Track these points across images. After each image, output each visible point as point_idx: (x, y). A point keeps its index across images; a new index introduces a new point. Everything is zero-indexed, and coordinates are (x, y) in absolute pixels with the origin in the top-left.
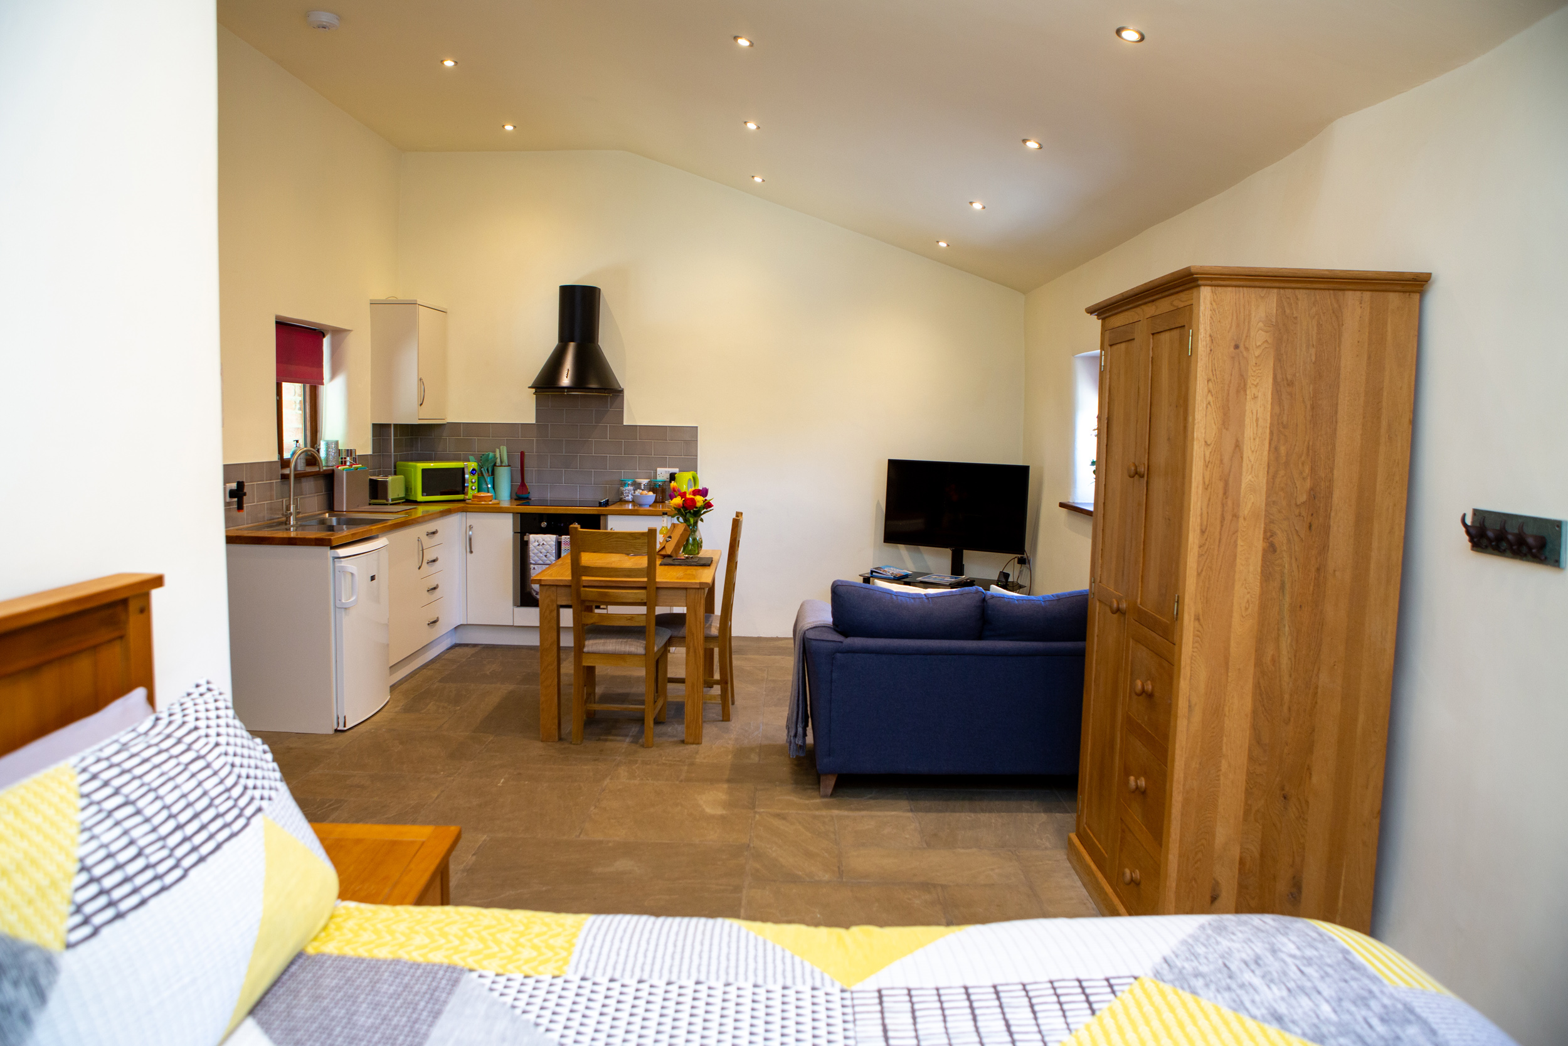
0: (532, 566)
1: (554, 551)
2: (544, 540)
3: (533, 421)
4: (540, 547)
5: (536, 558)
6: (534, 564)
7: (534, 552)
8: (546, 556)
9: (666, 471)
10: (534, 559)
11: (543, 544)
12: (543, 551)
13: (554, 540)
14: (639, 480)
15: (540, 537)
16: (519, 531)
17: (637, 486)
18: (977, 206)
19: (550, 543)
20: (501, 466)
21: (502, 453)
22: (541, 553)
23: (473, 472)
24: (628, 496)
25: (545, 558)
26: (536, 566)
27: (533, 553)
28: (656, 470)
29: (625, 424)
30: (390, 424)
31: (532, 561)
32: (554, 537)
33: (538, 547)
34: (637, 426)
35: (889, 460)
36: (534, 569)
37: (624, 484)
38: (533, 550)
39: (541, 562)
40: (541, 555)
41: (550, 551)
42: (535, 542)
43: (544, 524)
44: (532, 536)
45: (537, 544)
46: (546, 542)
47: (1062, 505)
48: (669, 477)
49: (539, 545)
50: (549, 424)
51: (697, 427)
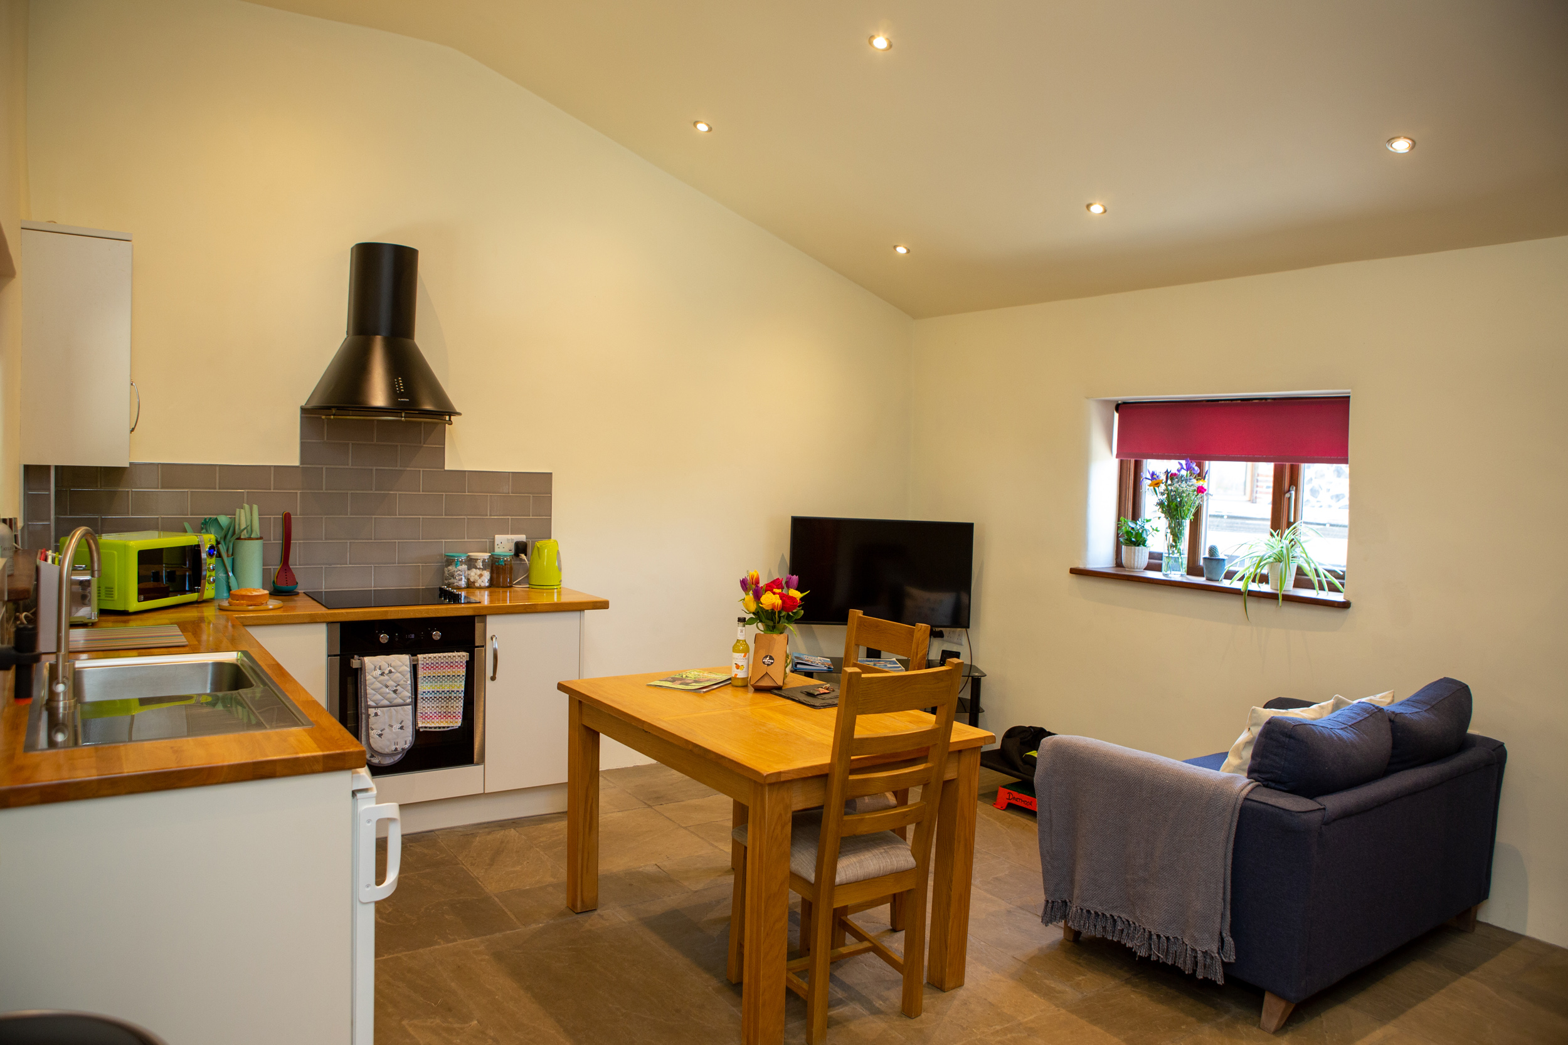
0: (372, 711)
1: (409, 682)
2: (390, 665)
3: (296, 463)
4: (386, 677)
5: (379, 697)
6: (375, 707)
7: (373, 686)
8: (395, 691)
9: (508, 540)
10: (374, 698)
11: (390, 672)
12: (391, 683)
13: (408, 663)
14: (474, 555)
15: (381, 660)
16: (339, 653)
17: (471, 563)
18: (1097, 209)
19: (401, 669)
20: (250, 539)
21: (248, 517)
22: (387, 687)
23: (212, 551)
24: (461, 580)
25: (394, 695)
26: (379, 711)
27: (373, 689)
28: (494, 539)
29: (446, 469)
30: (48, 467)
31: (370, 703)
32: (405, 659)
33: (382, 677)
34: (465, 471)
35: (792, 517)
36: (376, 715)
37: (450, 561)
38: (372, 684)
39: (386, 702)
40: (387, 690)
41: (402, 682)
42: (375, 670)
43: (384, 638)
44: (368, 660)
45: (379, 672)
46: (394, 668)
47: (1073, 571)
48: (512, 547)
49: (382, 674)
50: (324, 467)
51: (551, 473)
